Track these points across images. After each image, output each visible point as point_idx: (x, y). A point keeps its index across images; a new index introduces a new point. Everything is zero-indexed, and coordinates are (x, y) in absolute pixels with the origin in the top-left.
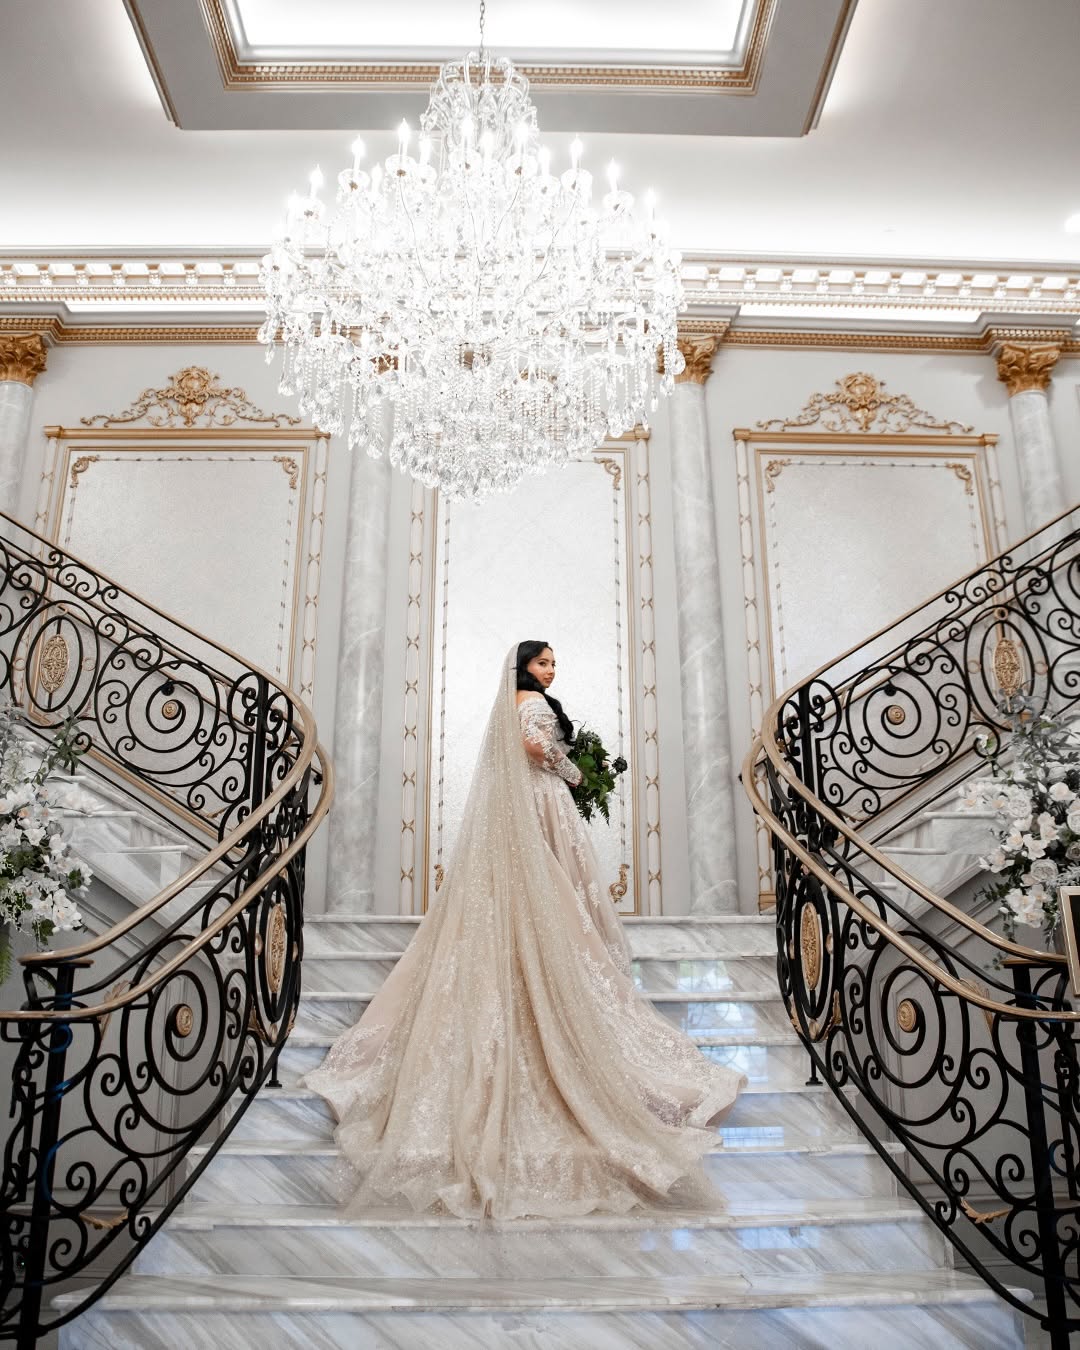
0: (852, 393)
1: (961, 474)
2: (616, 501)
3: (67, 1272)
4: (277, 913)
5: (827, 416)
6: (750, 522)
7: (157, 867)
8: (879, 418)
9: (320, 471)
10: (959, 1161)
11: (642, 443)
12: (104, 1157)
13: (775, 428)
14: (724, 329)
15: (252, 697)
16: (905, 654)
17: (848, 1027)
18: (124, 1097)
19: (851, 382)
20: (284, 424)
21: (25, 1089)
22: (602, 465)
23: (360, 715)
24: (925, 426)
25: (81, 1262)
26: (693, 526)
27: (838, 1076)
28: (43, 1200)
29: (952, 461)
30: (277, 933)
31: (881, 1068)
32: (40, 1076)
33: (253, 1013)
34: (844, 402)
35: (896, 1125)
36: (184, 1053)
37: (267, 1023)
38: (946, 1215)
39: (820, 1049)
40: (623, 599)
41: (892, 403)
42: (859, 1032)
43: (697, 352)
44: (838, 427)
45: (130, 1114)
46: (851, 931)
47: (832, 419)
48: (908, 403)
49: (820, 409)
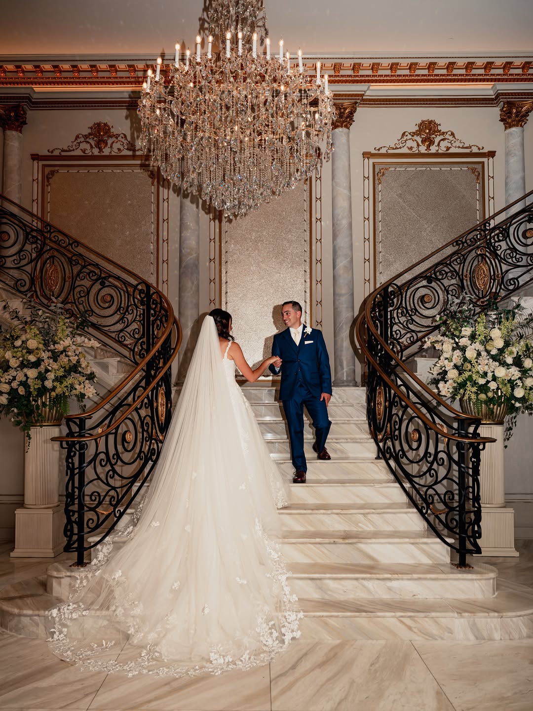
1: (475, 173)
2: (305, 190)
3: (94, 529)
4: (162, 391)
7: (107, 367)
10: (431, 492)
12: (102, 489)
13: (383, 151)
15: (143, 293)
17: (393, 438)
18: (108, 468)
20: (147, 152)
21: (70, 465)
24: (459, 147)
25: (98, 526)
26: (341, 203)
27: (388, 456)
28: (81, 506)
29: (471, 166)
30: (161, 400)
31: (404, 454)
32: (76, 460)
33: (154, 431)
35: (409, 477)
36: (129, 449)
37: (159, 434)
38: (424, 511)
39: (381, 444)
42: (396, 440)
44: (415, 149)
45: (111, 473)
46: (396, 400)
49: (407, 140)
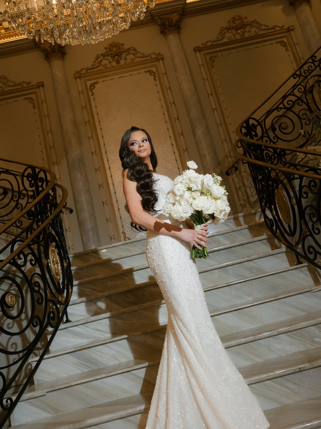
0: (235, 24)
1: (283, 44)
2: (156, 85)
4: (52, 248)
5: (227, 35)
6: (208, 80)
8: (247, 31)
9: (43, 99)
11: (161, 61)
13: (209, 44)
14: (182, 10)
15: (30, 177)
16: (282, 102)
19: (234, 19)
20: (25, 85)
22: (148, 73)
23: (81, 184)
24: (265, 29)
26: (187, 87)
29: (278, 40)
30: (53, 257)
34: (233, 28)
40: (168, 120)
41: (250, 24)
43: (174, 21)
44: (232, 38)
47: (229, 36)
48: (257, 23)
49: (224, 33)
